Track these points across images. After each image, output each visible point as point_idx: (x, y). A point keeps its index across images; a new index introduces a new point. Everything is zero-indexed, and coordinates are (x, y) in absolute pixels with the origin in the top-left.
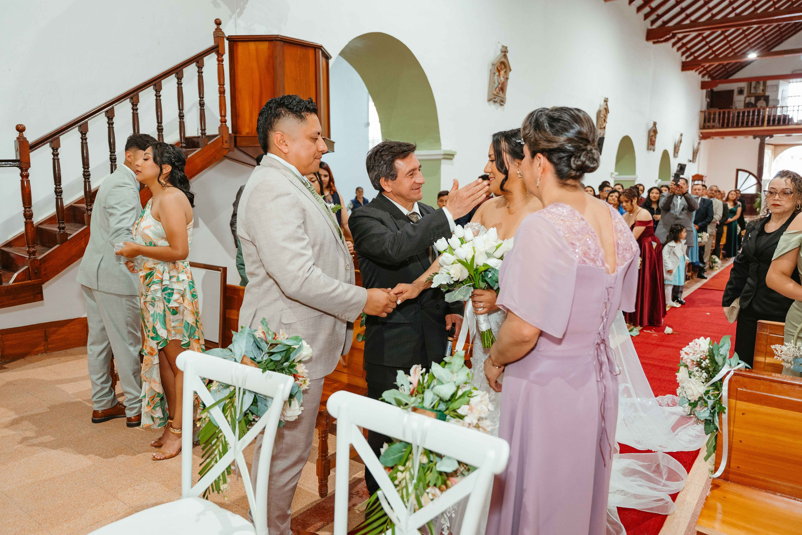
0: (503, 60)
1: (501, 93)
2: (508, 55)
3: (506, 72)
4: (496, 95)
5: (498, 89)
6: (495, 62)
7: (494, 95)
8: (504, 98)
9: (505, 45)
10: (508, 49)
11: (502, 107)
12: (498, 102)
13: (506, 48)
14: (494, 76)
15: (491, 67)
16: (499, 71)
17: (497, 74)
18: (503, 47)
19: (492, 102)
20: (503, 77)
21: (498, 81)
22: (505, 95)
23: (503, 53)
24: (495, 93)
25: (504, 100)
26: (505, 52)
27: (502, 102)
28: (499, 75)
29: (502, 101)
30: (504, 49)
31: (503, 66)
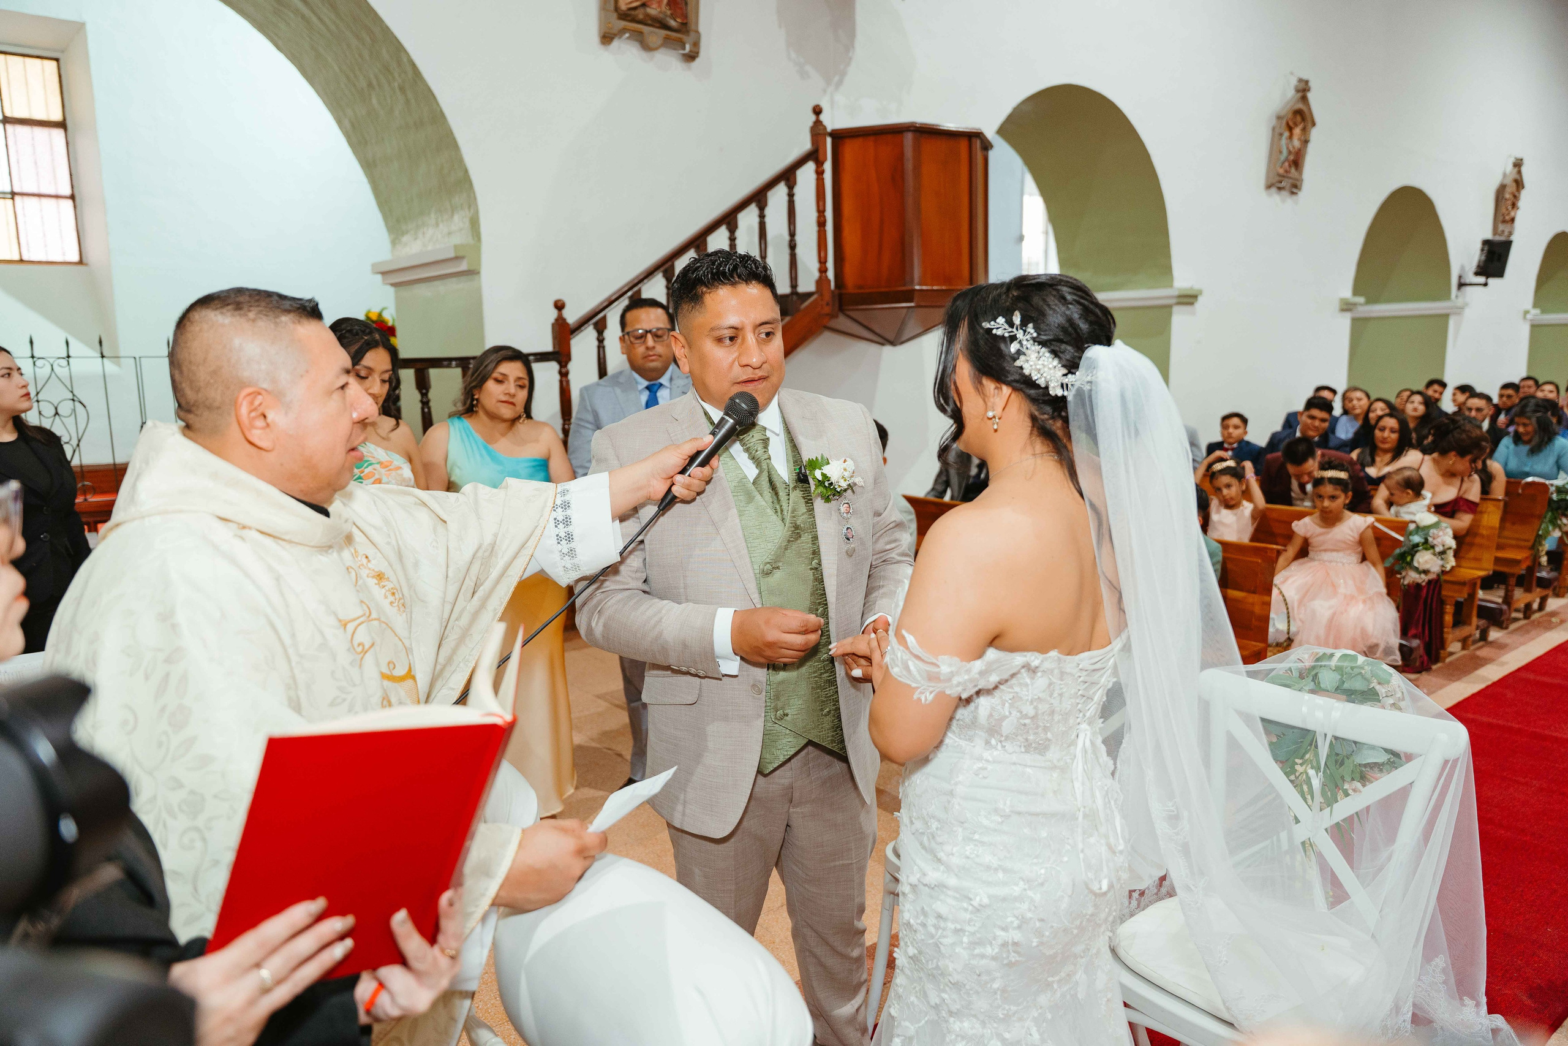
0: (1300, 106)
1: (1293, 170)
2: (1310, 95)
3: (1304, 130)
4: (1284, 176)
5: (1287, 164)
6: (1283, 113)
7: (1279, 175)
8: (1297, 180)
9: (1305, 77)
10: (1311, 84)
11: (1294, 197)
12: (1288, 186)
13: (1307, 82)
14: (1280, 139)
15: (1274, 122)
16: (1290, 129)
17: (1287, 134)
18: (1300, 80)
19: (1274, 190)
20: (1299, 139)
21: (1288, 148)
22: (1301, 173)
23: (1300, 95)
24: (1281, 171)
25: (1298, 184)
26: (1303, 89)
27: (1295, 188)
28: (1291, 137)
29: (1295, 186)
30: (1302, 86)
31: (1299, 118)
